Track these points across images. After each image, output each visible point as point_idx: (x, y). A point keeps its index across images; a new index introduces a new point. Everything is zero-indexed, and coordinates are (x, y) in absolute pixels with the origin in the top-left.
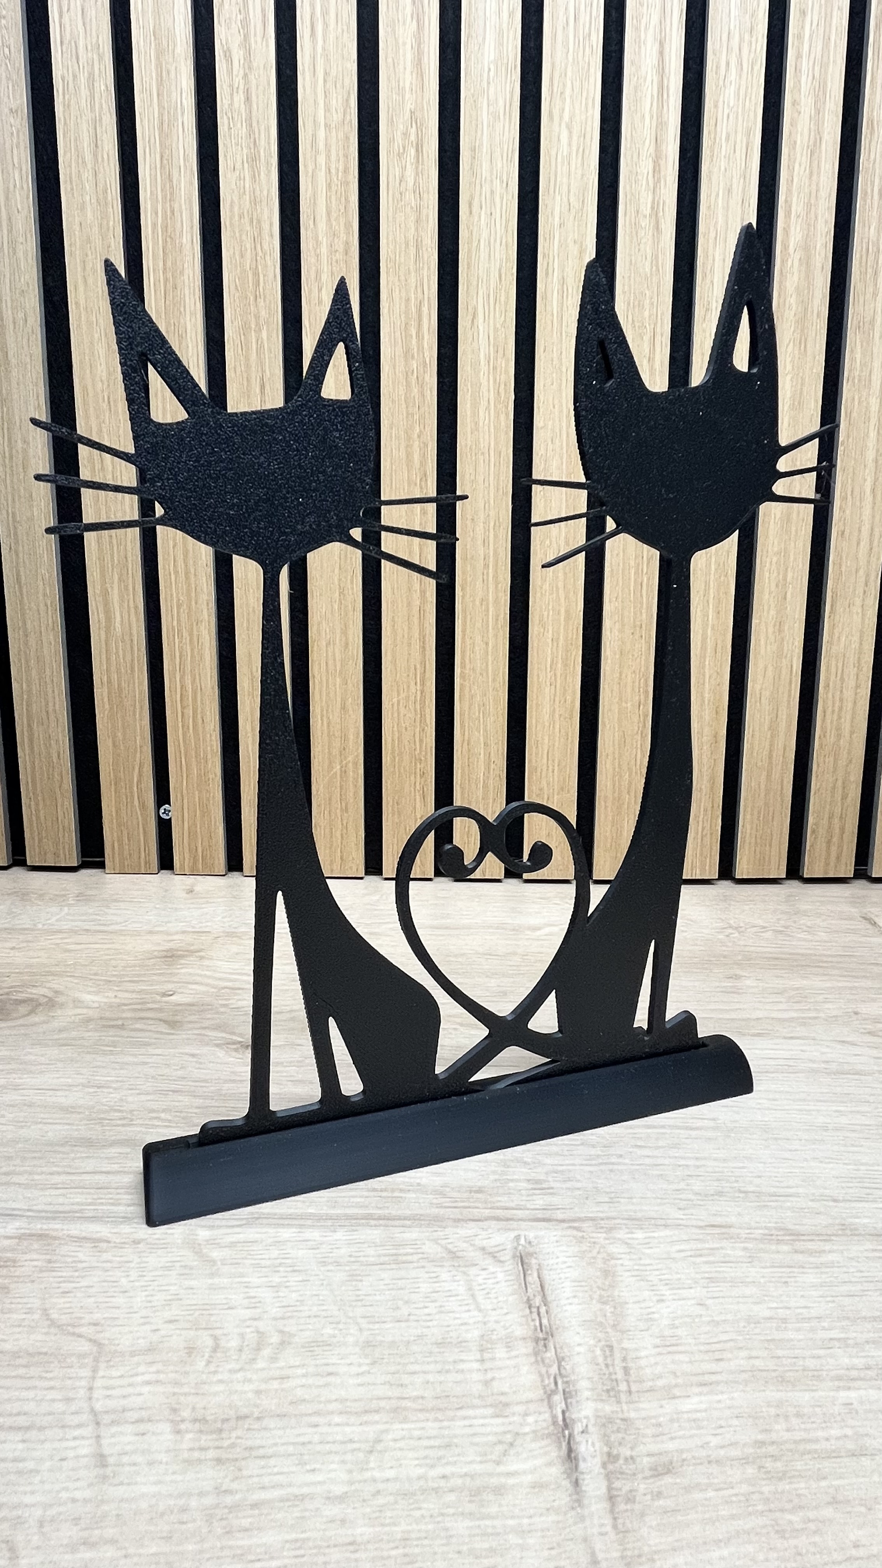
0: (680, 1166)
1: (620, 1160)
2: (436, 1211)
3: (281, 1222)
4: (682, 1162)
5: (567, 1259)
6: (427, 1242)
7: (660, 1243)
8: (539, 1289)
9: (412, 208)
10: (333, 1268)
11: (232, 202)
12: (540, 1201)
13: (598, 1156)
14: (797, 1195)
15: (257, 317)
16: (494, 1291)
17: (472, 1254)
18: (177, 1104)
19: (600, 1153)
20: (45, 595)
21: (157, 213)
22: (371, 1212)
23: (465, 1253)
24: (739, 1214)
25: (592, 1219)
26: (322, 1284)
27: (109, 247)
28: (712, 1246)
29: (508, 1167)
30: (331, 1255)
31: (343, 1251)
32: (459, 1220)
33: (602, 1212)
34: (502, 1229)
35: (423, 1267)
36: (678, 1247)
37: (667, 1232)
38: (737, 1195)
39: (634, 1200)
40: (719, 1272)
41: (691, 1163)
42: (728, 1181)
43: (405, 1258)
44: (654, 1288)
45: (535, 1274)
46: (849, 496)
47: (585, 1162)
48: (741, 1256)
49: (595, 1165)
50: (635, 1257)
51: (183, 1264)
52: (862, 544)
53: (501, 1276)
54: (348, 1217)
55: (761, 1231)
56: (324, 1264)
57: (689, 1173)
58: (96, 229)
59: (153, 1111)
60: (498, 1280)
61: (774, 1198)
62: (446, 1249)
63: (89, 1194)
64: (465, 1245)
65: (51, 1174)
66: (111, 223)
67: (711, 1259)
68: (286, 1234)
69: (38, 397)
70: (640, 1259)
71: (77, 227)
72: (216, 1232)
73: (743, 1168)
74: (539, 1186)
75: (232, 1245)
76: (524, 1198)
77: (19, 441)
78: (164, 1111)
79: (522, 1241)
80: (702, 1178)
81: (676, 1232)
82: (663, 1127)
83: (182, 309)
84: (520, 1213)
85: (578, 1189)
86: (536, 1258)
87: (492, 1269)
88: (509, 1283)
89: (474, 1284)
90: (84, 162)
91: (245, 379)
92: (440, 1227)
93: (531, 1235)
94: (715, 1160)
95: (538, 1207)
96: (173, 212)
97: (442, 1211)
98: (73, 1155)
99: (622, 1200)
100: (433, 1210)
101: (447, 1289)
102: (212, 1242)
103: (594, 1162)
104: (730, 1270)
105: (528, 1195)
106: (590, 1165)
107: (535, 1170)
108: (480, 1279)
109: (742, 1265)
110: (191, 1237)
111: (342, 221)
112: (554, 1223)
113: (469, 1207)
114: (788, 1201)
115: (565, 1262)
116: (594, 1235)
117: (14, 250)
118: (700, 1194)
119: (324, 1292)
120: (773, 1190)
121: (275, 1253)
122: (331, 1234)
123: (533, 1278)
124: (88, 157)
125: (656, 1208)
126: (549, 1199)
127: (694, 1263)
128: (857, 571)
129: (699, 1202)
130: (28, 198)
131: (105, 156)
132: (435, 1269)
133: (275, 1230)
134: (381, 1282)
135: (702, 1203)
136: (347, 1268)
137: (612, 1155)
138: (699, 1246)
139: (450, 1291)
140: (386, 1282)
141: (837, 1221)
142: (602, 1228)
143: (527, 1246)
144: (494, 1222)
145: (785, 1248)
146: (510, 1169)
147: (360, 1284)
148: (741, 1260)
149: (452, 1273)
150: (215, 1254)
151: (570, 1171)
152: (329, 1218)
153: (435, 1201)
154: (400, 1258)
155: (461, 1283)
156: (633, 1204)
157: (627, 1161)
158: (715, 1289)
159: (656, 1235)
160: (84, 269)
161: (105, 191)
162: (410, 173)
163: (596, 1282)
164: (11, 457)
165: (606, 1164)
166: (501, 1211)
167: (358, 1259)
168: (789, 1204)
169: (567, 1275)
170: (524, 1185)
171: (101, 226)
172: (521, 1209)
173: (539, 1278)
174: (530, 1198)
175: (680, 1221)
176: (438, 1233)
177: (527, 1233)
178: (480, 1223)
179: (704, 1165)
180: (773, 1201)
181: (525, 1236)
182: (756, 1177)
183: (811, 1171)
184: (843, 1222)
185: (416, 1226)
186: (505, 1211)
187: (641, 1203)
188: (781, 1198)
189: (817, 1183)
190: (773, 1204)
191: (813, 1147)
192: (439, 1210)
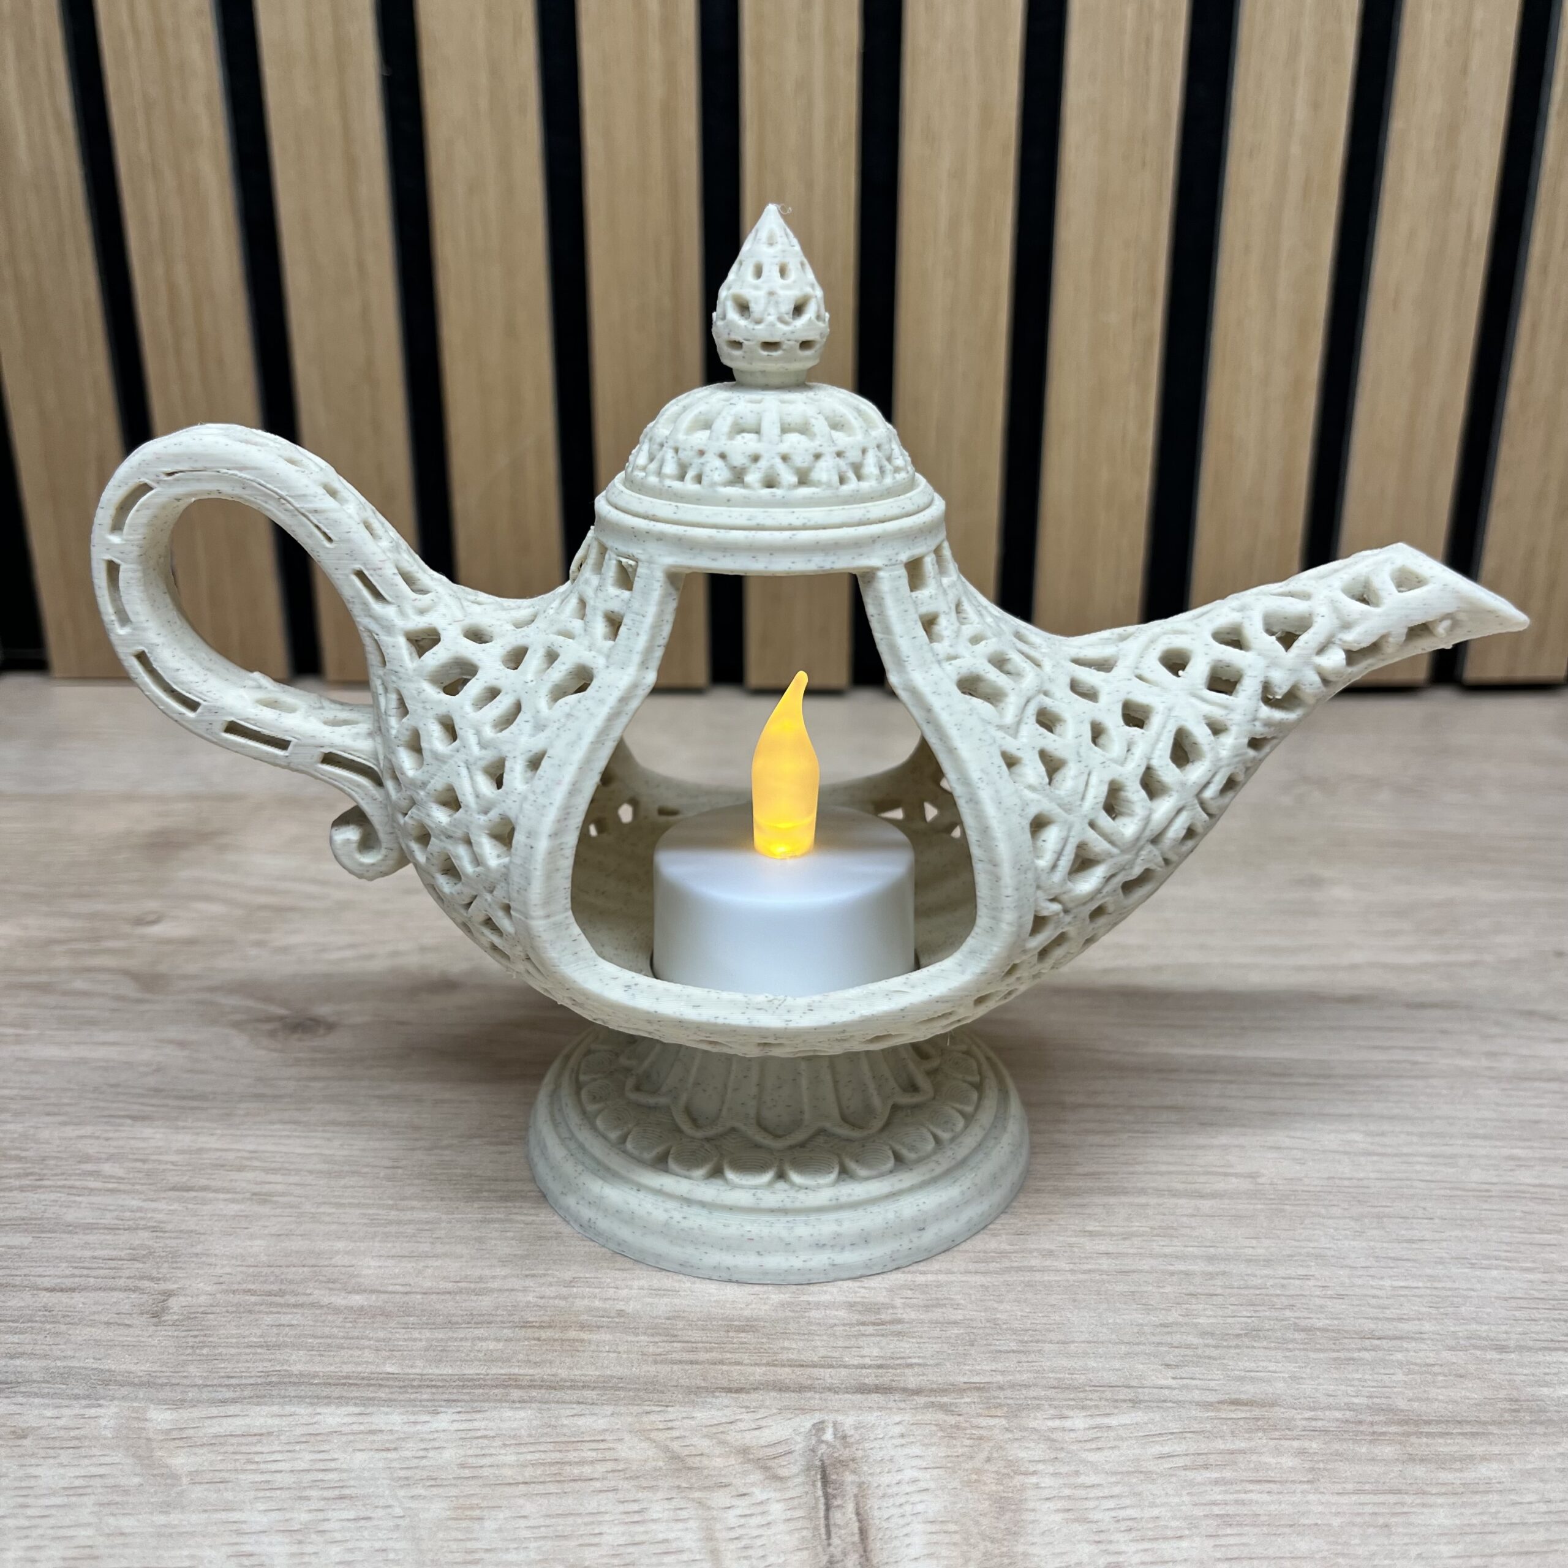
0: (1172, 1274)
2: (652, 1369)
3: (327, 1391)
4: (1180, 1266)
5: (916, 1474)
6: (627, 1437)
7: (1122, 1439)
8: (856, 1538)
10: (422, 1492)
12: (872, 1350)
14: (1418, 1337)
16: (759, 1542)
17: (719, 1462)
18: (141, 1144)
22: (516, 1371)
23: (706, 1462)
24: (1294, 1378)
25: (979, 1388)
26: (397, 1527)
28: (1230, 1446)
30: (424, 1462)
31: (449, 1454)
32: (698, 1390)
33: (1003, 1373)
34: (787, 1408)
35: (615, 1490)
36: (1157, 1449)
37: (1139, 1416)
38: (1289, 1335)
39: (1072, 1347)
40: (1243, 1503)
41: (1198, 1267)
42: (1272, 1307)
43: (576, 1471)
44: (1103, 1537)
45: (850, 1507)
48: (1293, 1469)
50: (1064, 1469)
51: (111, 1481)
53: (777, 1510)
54: (466, 1383)
55: (1338, 1415)
56: (407, 1482)
57: (1192, 1289)
59: (87, 1159)
60: (770, 1518)
61: (1369, 1343)
62: (666, 1449)
64: (706, 1442)
67: (1228, 1474)
68: (333, 1417)
70: (1077, 1473)
72: (185, 1414)
75: (215, 1443)
76: (840, 1344)
78: (110, 1158)
79: (828, 1436)
80: (1220, 1299)
81: (1157, 1417)
84: (827, 1375)
85: (955, 1323)
86: (854, 1472)
87: (759, 1494)
88: (792, 1525)
89: (718, 1526)
92: (658, 1403)
93: (848, 1421)
94: (1249, 1261)
95: (867, 1361)
97: (664, 1370)
99: (1047, 1347)
100: (645, 1368)
101: (661, 1537)
102: (178, 1437)
104: (1266, 1497)
105: (848, 1337)
106: (985, 1273)
108: (731, 1518)
109: (1293, 1487)
110: (136, 1424)
112: (897, 1397)
113: (722, 1362)
114: (1401, 1350)
115: (915, 1481)
116: (983, 1422)
118: (1212, 1334)
119: (398, 1545)
120: (1370, 1325)
121: (305, 1458)
122: (426, 1418)
123: (845, 1516)
125: (1117, 1364)
126: (891, 1346)
127: (1192, 1483)
129: (1208, 1352)
132: (640, 1495)
133: (310, 1410)
134: (523, 1523)
135: (1215, 1353)
136: (454, 1492)
138: (1204, 1447)
139: (665, 1541)
140: (532, 1523)
141: (1502, 1394)
142: (1000, 1406)
143: (838, 1444)
144: (774, 1394)
145: (1387, 1451)
147: (476, 1525)
148: (1293, 1476)
149: (675, 1503)
150: (181, 1461)
152: (424, 1383)
153: (652, 1349)
154: (568, 1468)
155: (692, 1524)
156: (1069, 1356)
158: (1232, 1540)
159: (1113, 1421)
163: (977, 1523)
165: (1019, 1269)
166: (787, 1370)
167: (479, 1472)
168: (1399, 1356)
169: (920, 1508)
172: (831, 1366)
173: (858, 1514)
174: (853, 1342)
175: (1166, 1392)
176: (653, 1417)
177: (840, 1418)
178: (743, 1396)
179: (1224, 1273)
180: (1366, 1350)
181: (835, 1424)
182: (1331, 1298)
183: (1449, 1285)
184: (1515, 1394)
185: (608, 1402)
186: (798, 1371)
187: (1086, 1354)
188: (1384, 1343)
189: (1463, 1309)
190: (1366, 1355)
191: (1457, 1233)
192: (659, 1367)
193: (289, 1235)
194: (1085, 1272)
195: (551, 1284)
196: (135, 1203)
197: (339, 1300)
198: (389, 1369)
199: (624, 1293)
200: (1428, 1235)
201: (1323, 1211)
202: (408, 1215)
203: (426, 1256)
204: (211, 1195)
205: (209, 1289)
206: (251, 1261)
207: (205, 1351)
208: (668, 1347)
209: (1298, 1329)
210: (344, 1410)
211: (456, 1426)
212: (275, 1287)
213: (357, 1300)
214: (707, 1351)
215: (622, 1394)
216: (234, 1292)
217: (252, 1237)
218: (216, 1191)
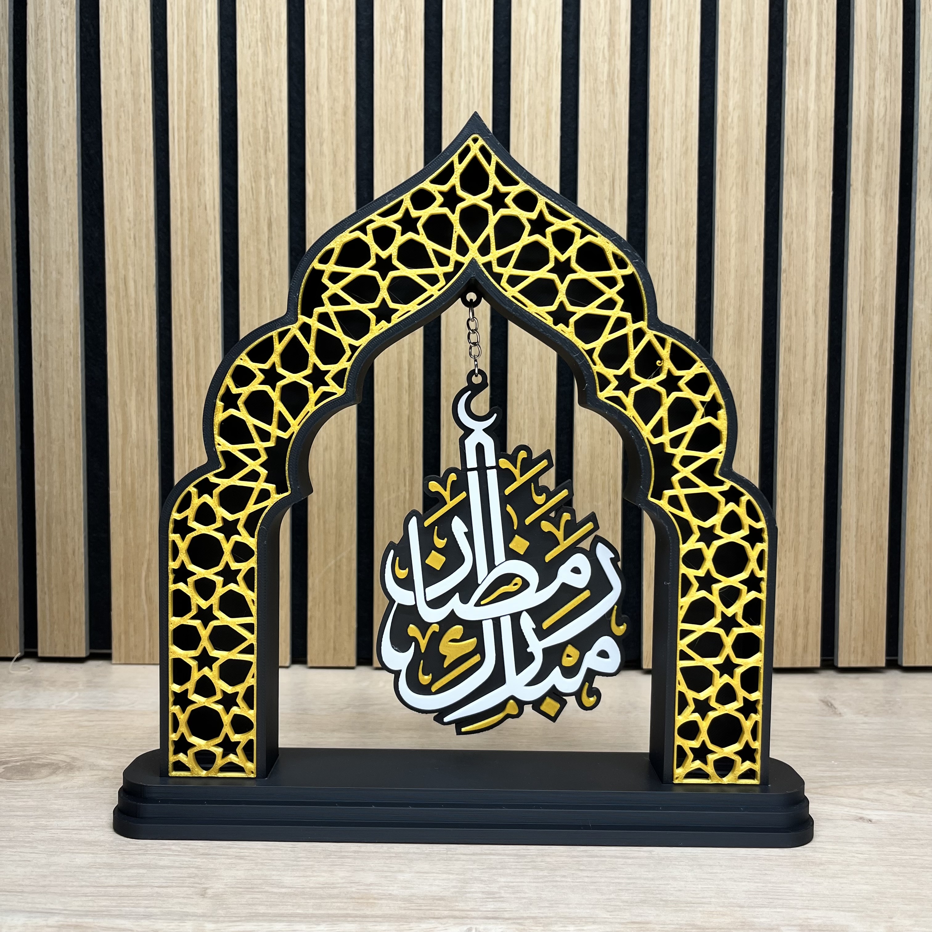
0: (613, 883)
1: (563, 879)
2: (403, 912)
9: (401, 77)
11: (247, 73)
12: (491, 906)
13: (545, 876)
14: (710, 903)
15: (266, 167)
19: (546, 874)
20: (69, 406)
21: (182, 83)
22: (349, 912)
24: (658, 915)
25: (533, 918)
27: (140, 110)
29: (467, 883)
32: (422, 918)
33: (542, 913)
34: (457, 924)
37: (594, 926)
38: (658, 902)
39: (571, 906)
41: (624, 881)
42: (653, 894)
46: (794, 317)
47: (532, 881)
49: (542, 882)
52: (808, 358)
54: (329, 916)
57: (621, 888)
58: (129, 96)
61: (688, 905)
63: (113, 900)
65: (82, 886)
66: (142, 91)
69: (72, 235)
71: (113, 94)
73: (668, 884)
74: (492, 896)
76: (478, 904)
77: (54, 273)
80: (632, 891)
82: (604, 856)
83: (201, 161)
84: (473, 914)
85: (525, 898)
90: (121, 41)
91: (255, 220)
92: (406, 922)
93: (481, 928)
94: (645, 879)
95: (489, 909)
96: (196, 82)
97: (408, 912)
98: (98, 874)
99: (560, 905)
100: (400, 911)
103: (540, 880)
105: (482, 902)
106: (537, 882)
107: (490, 886)
111: (341, 89)
112: (500, 920)
113: (431, 910)
116: (533, 928)
117: (58, 112)
118: (627, 902)
120: (690, 899)
122: (315, 926)
124: (125, 37)
125: (588, 911)
126: (499, 905)
128: (805, 381)
129: (625, 907)
130: (72, 71)
131: (140, 37)
133: (269, 924)
135: (628, 908)
137: (557, 876)
142: (541, 923)
144: (452, 919)
146: (469, 885)
151: (519, 886)
152: (313, 916)
153: (403, 905)
156: (569, 908)
157: (569, 880)
160: (118, 128)
161: (138, 65)
162: (400, 50)
164: (46, 286)
165: (551, 881)
166: (458, 912)
168: (701, 909)
170: (480, 895)
171: (133, 94)
172: (474, 911)
174: (483, 904)
175: (607, 919)
176: (405, 926)
177: (477, 926)
178: (439, 920)
179: (634, 883)
180: (688, 907)
181: (476, 929)
182: (676, 891)
183: (724, 887)
184: (744, 920)
185: (387, 922)
186: (461, 912)
187: (576, 908)
188: (695, 905)
189: (728, 895)
190: (688, 909)
191: (732, 871)
192: (406, 911)
193: (253, 869)
194: (578, 882)
195: (361, 885)
196: (187, 859)
197: (275, 890)
198: (298, 911)
199: (391, 888)
200: (719, 871)
201: (677, 863)
202: (301, 863)
203: (310, 876)
204: (218, 857)
205: (222, 887)
206: (238, 878)
207: (224, 906)
208: (409, 905)
209: (662, 900)
210: (282, 924)
211: (327, 929)
212: (250, 886)
213: (283, 890)
214: (425, 906)
215: (392, 919)
216: (233, 888)
217: (237, 870)
218: (221, 855)
